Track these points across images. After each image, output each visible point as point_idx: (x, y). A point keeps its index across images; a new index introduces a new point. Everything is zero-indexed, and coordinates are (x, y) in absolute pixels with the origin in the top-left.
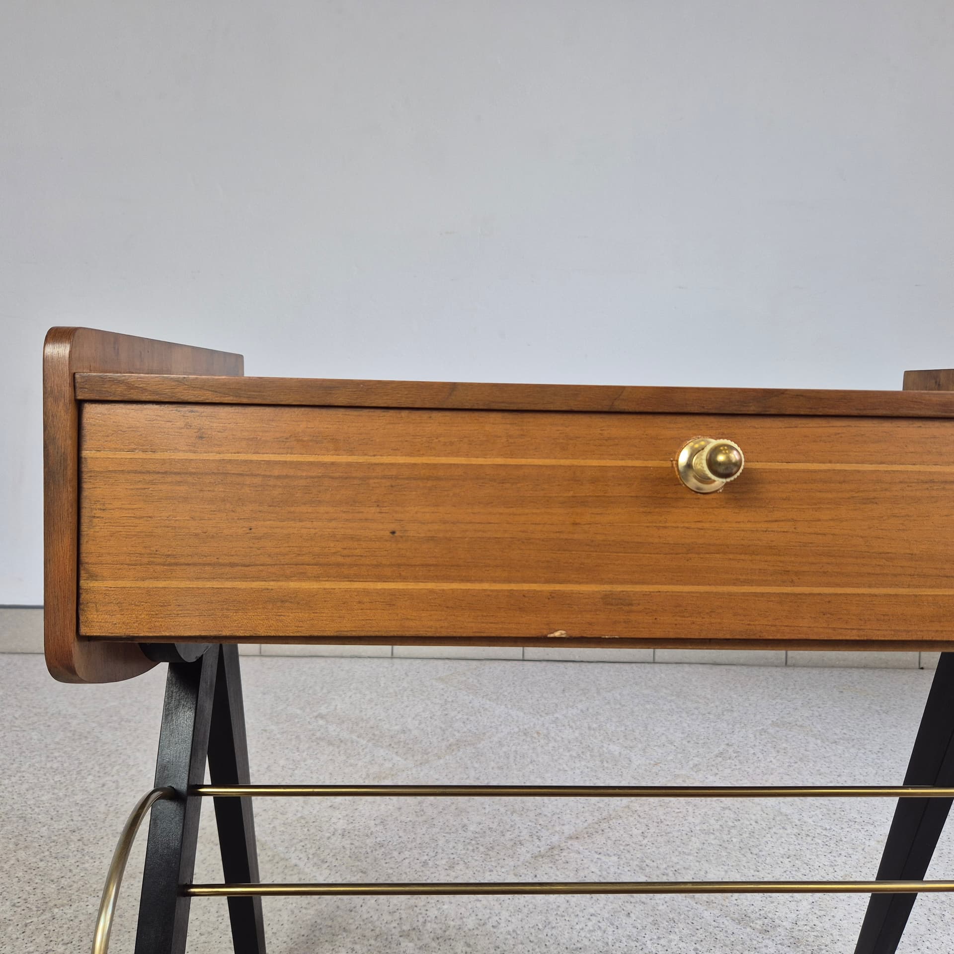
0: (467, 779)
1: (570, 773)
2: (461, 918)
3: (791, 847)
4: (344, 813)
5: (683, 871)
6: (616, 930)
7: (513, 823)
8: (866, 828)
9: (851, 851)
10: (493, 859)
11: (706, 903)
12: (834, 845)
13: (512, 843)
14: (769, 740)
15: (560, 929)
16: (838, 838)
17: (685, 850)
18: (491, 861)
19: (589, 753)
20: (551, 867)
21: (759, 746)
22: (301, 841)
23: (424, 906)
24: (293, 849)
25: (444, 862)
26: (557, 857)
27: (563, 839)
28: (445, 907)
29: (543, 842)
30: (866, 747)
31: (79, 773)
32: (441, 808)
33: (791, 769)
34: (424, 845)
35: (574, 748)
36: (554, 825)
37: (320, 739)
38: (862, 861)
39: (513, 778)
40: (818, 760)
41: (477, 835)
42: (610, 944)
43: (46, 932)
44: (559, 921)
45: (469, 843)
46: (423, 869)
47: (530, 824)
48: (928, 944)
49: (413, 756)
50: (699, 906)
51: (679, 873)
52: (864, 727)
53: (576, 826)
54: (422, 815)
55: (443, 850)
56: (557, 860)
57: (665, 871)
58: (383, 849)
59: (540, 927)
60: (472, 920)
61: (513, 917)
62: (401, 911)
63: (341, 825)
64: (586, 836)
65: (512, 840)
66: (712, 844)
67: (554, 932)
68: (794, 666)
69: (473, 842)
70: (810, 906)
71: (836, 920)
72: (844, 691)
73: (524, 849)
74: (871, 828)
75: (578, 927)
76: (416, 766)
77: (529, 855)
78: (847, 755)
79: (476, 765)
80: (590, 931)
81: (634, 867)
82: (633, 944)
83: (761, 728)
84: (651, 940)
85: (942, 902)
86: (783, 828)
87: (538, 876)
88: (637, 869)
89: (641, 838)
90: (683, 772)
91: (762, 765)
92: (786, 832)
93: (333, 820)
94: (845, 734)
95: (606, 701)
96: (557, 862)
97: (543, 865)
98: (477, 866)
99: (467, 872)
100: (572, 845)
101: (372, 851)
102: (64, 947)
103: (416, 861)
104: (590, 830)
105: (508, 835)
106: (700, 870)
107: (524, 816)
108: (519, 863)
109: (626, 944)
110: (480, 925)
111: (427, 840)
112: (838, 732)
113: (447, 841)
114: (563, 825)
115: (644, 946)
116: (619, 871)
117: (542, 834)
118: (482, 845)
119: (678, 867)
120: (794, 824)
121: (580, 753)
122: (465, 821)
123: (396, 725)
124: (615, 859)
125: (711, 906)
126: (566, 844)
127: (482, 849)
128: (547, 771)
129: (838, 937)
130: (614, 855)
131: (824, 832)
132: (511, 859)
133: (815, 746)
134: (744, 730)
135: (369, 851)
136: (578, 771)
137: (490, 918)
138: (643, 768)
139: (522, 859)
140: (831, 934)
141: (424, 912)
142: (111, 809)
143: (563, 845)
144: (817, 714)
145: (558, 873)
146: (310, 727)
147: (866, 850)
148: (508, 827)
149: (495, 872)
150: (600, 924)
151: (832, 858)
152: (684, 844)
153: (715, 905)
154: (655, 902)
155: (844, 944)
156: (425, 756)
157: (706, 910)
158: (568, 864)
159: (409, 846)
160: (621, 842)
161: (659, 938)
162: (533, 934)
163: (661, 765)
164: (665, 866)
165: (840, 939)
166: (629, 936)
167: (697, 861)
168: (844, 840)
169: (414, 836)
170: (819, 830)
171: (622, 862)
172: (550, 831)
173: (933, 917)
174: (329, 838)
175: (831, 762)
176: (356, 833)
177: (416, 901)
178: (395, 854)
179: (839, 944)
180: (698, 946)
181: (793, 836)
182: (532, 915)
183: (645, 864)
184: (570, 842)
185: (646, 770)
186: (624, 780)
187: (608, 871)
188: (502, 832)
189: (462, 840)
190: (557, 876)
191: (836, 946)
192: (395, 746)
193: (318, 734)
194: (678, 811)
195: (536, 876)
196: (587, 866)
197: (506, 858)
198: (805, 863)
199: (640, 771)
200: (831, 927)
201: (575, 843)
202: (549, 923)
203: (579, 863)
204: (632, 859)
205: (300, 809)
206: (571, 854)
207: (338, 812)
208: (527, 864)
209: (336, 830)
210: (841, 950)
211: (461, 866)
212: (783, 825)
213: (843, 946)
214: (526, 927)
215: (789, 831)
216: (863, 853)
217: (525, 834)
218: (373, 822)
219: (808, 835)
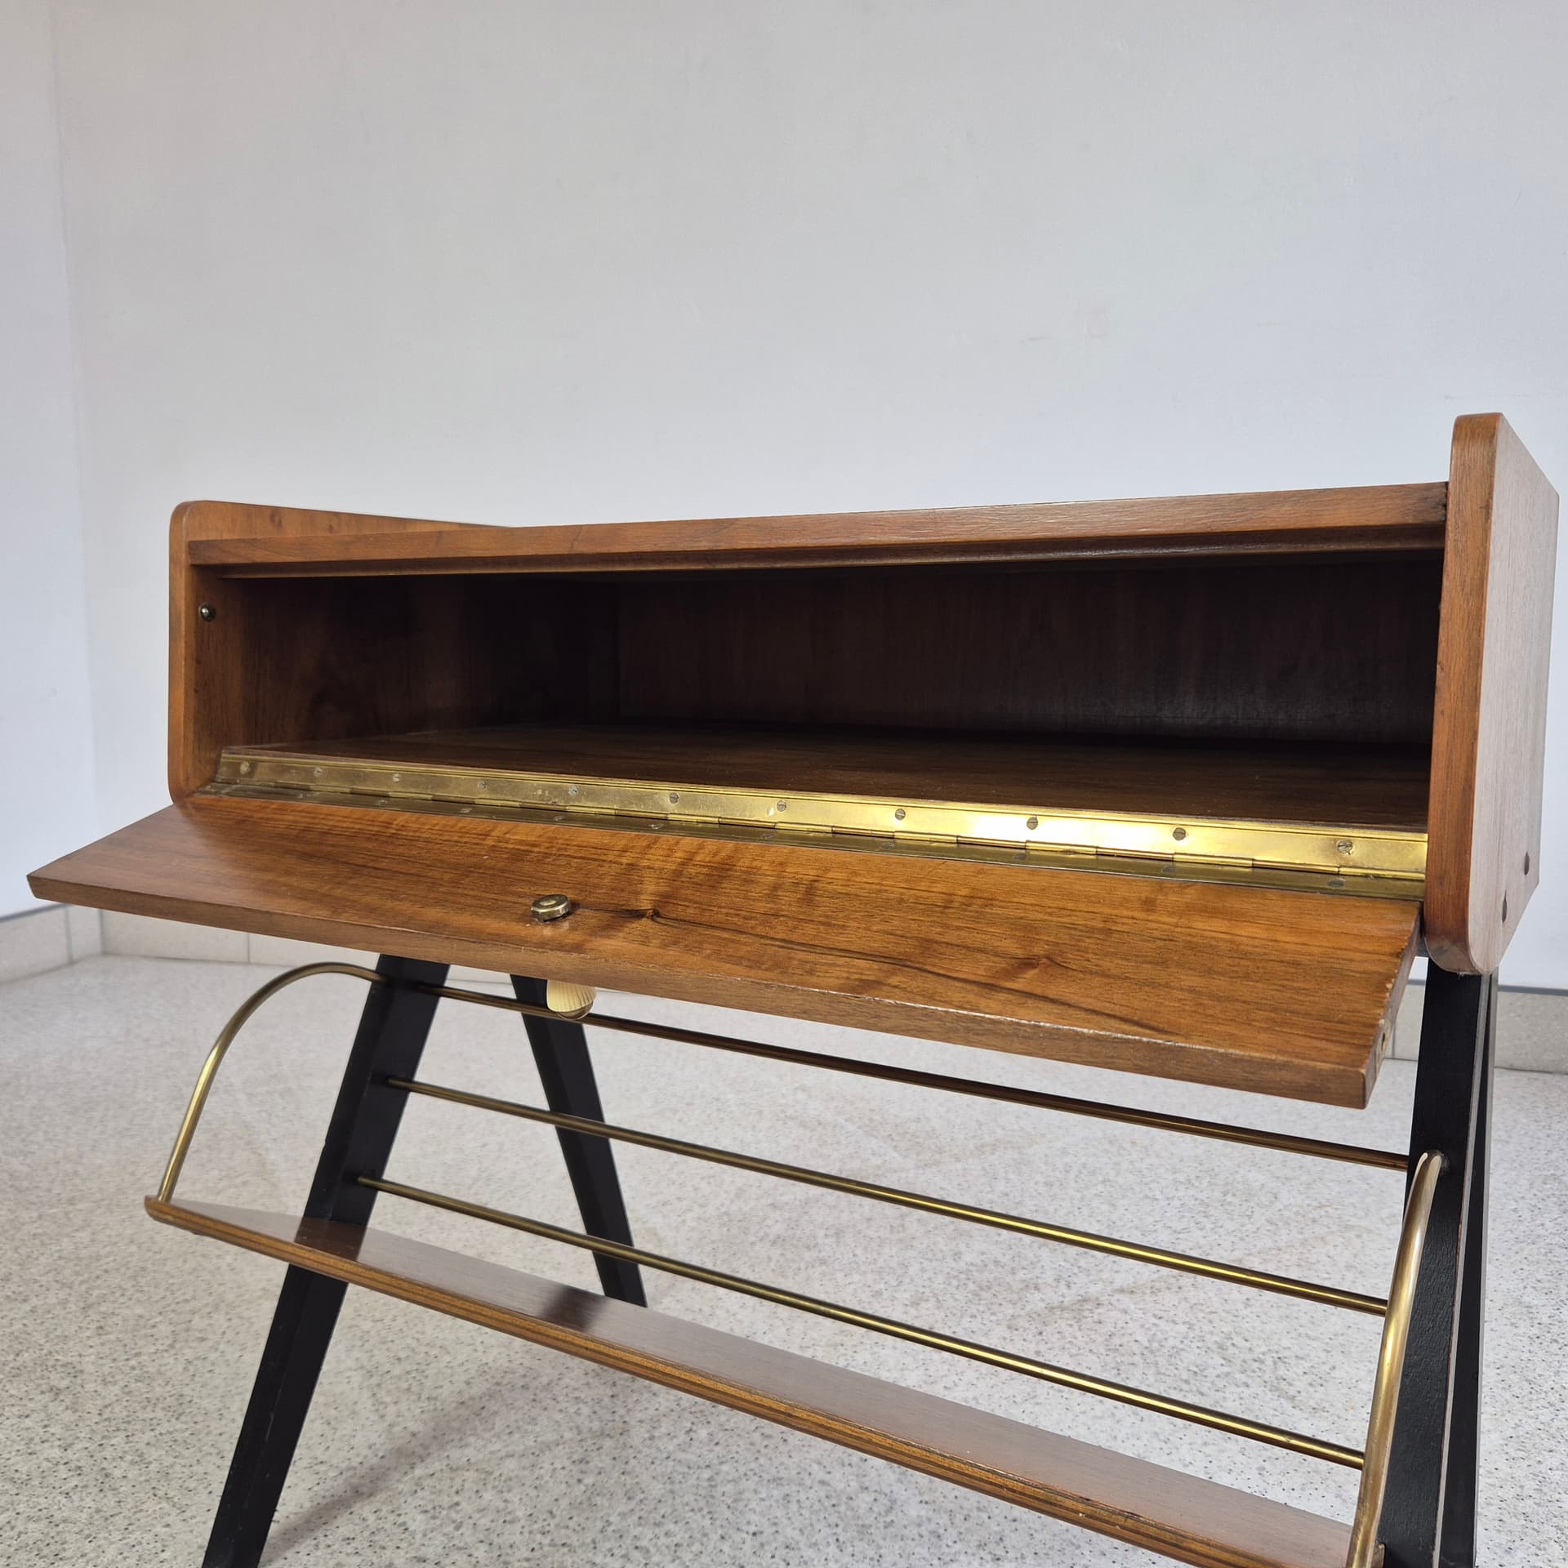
0: (988, 1192)
1: (1163, 1203)
2: (902, 1370)
3: (1512, 1354)
4: (787, 1215)
5: (1293, 1361)
6: (1138, 1422)
7: (1034, 1260)
10: (982, 1302)
11: (1311, 1410)
13: (1023, 1285)
14: (1557, 1193)
15: (1048, 1407)
17: (1310, 1333)
18: (979, 1304)
19: (1208, 1179)
20: (1071, 1325)
21: (1531, 1199)
22: (713, 1242)
23: (855, 1346)
24: (699, 1250)
25: (907, 1295)
26: (1086, 1313)
27: (1109, 1289)
28: (883, 1352)
29: (1073, 1291)
31: (459, 1128)
32: (932, 1225)
34: (887, 1270)
35: (1186, 1169)
36: (1101, 1271)
37: (791, 1118)
39: (1063, 1199)
41: (971, 1268)
42: (1119, 1439)
43: (358, 1305)
44: (1051, 1396)
45: (954, 1277)
46: (871, 1299)
47: (1063, 1264)
49: (918, 1154)
50: (1296, 1412)
51: (1284, 1363)
53: (1138, 1276)
54: (898, 1232)
55: (912, 1280)
56: (1085, 1317)
57: (1261, 1356)
58: (824, 1267)
59: (1018, 1399)
60: (918, 1375)
61: (982, 1381)
62: (818, 1348)
63: (778, 1229)
64: (1148, 1291)
65: (1024, 1281)
66: (1364, 1330)
67: (1037, 1409)
69: (962, 1276)
70: (1502, 1442)
71: (1543, 1468)
73: (1037, 1296)
75: (1078, 1409)
76: (918, 1167)
77: (1043, 1305)
79: (1011, 1176)
80: (1096, 1417)
81: (1209, 1345)
82: (1157, 1445)
83: (1549, 1173)
84: (1191, 1444)
86: (1512, 1324)
87: (1044, 1333)
88: (1214, 1347)
89: (1240, 1306)
90: (1364, 1223)
91: (1522, 1228)
92: (1516, 1330)
93: (769, 1222)
95: (1275, 1108)
96: (1084, 1320)
97: (1059, 1321)
98: (954, 1307)
99: (937, 1312)
100: (1118, 1300)
101: (806, 1268)
102: (372, 1324)
103: (866, 1289)
104: (1157, 1285)
105: (1021, 1275)
106: (1323, 1363)
107: (1059, 1252)
108: (1022, 1313)
109: (1146, 1442)
110: (925, 1382)
111: (893, 1264)
113: (923, 1270)
114: (1117, 1272)
115: (1174, 1451)
116: (1181, 1346)
117: (1076, 1280)
118: (974, 1282)
119: (1286, 1353)
120: (1536, 1322)
121: (1193, 1177)
122: (962, 1247)
123: (911, 1110)
124: (1184, 1328)
125: (1317, 1415)
126: (1110, 1298)
127: (971, 1286)
128: (1123, 1197)
129: (1531, 1492)
130: (1184, 1323)
132: (1011, 1306)
134: (1514, 1173)
135: (803, 1265)
136: (1176, 1203)
137: (946, 1375)
138: (1295, 1210)
139: (1028, 1308)
140: (1522, 1487)
141: (851, 1353)
142: (484, 1175)
143: (1104, 1299)
145: (1078, 1334)
146: (784, 1101)
148: (1024, 1263)
149: (979, 1319)
150: (1115, 1411)
152: (1313, 1323)
153: (1325, 1414)
154: (1223, 1395)
155: (1538, 1505)
156: (937, 1156)
157: (1307, 1419)
158: (1101, 1325)
159: (863, 1268)
160: (1203, 1308)
161: (1205, 1444)
162: (1003, 1408)
163: (1329, 1209)
164: (1264, 1349)
165: (1534, 1496)
166: (1156, 1434)
167: (1326, 1350)
169: (876, 1256)
171: (1191, 1334)
172: (1091, 1278)
174: (753, 1244)
176: (795, 1242)
177: (845, 1339)
178: (840, 1275)
179: (1530, 1502)
180: (1266, 1465)
181: (1526, 1340)
182: (1012, 1382)
183: (1230, 1342)
184: (1117, 1296)
185: (1297, 1213)
186: (1252, 1223)
187: (1164, 1343)
188: (1013, 1269)
189: (946, 1270)
190: (1075, 1338)
191: (1521, 1504)
192: (896, 1138)
193: (790, 1112)
194: (1327, 1276)
195: (1041, 1333)
196: (1129, 1331)
197: (1004, 1303)
198: (1527, 1380)
199: (1286, 1213)
200: (1526, 1477)
201: (1126, 1300)
202: (1035, 1397)
203: (1119, 1326)
204: (1212, 1333)
205: (727, 1202)
206: (1112, 1313)
207: (778, 1212)
208: (1034, 1316)
209: (767, 1235)
210: (1528, 1510)
211: (932, 1303)
212: (1513, 1320)
213: (1535, 1506)
214: (997, 1396)
215: (1521, 1331)
217: (1049, 1276)
218: (823, 1232)
219: (1556, 1341)
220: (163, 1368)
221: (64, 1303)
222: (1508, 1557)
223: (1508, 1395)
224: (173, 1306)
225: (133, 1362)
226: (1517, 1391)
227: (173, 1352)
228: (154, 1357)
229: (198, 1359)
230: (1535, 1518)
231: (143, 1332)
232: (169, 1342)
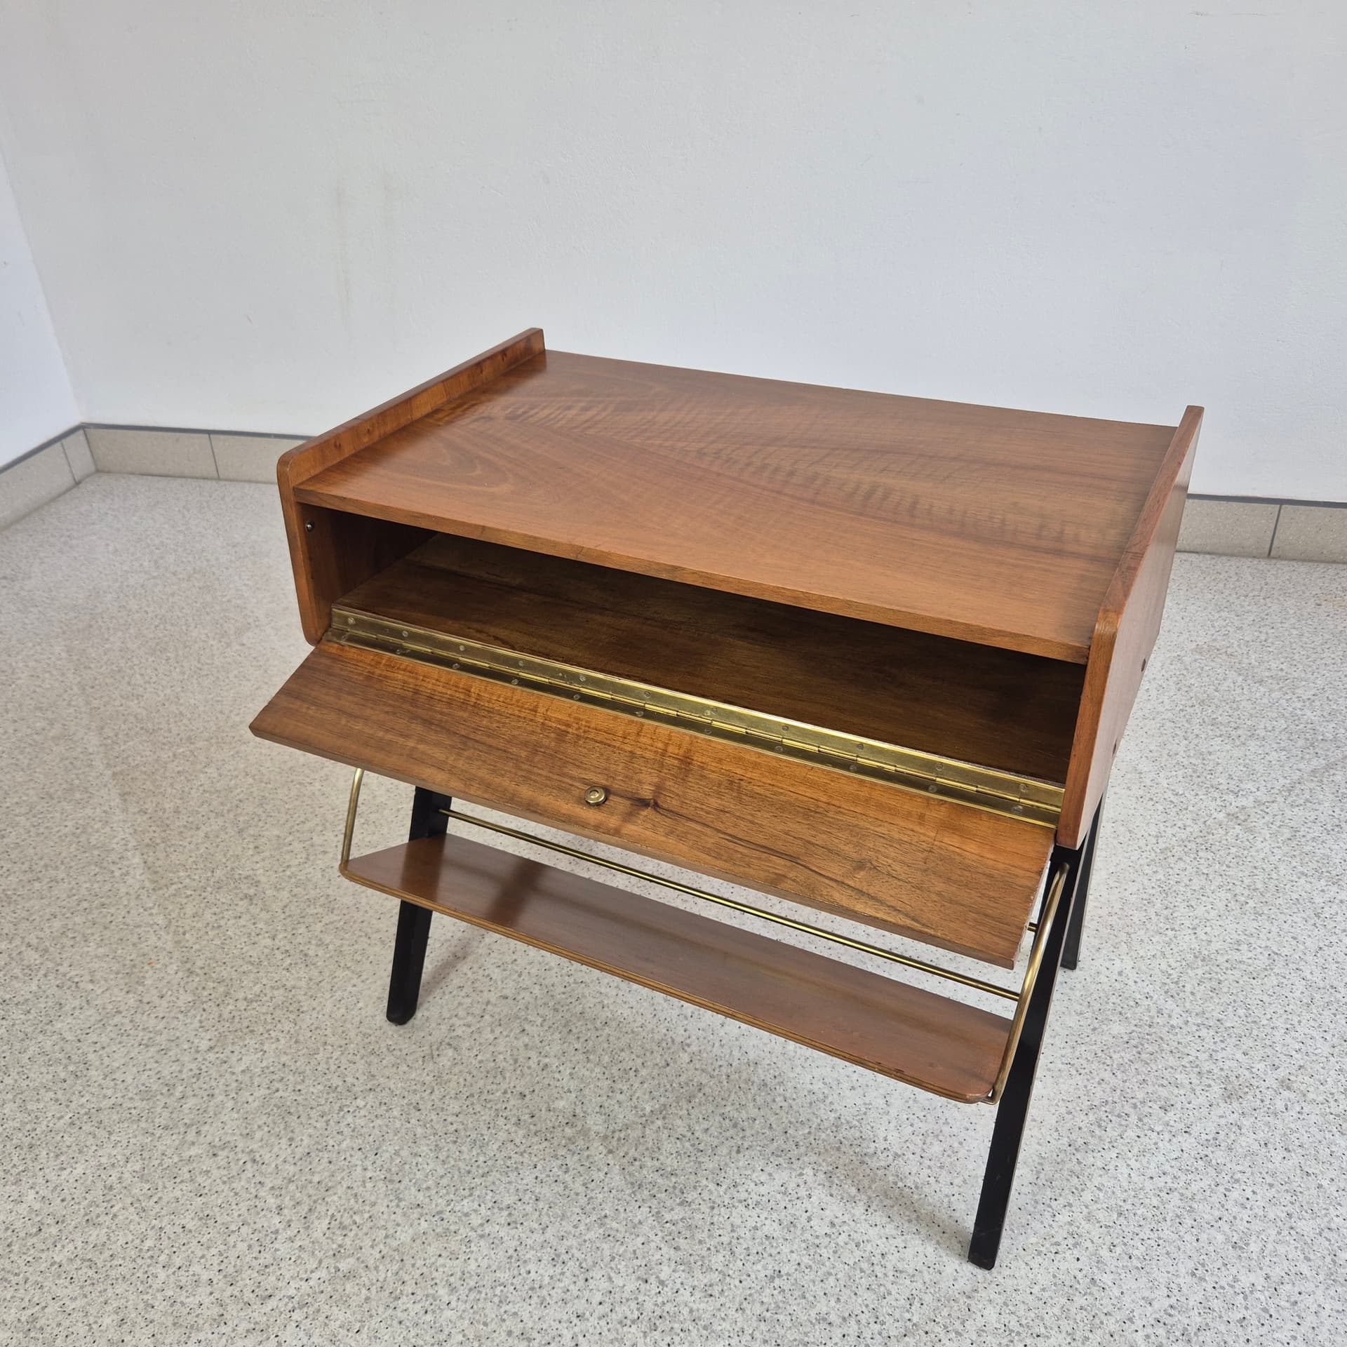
8: (1225, 797)
9: (1189, 822)
12: (1175, 814)
14: (1177, 672)
16: (1185, 806)
30: (1297, 691)
33: (1182, 714)
38: (1195, 835)
40: (1224, 704)
48: (1208, 929)
52: (1314, 661)
68: (1279, 558)
71: (1127, 893)
72: (1324, 603)
74: (1231, 797)
78: (1265, 700)
83: (1176, 654)
85: (1255, 890)
91: (1149, 706)
94: (1282, 670)
112: (1274, 666)
120: (1143, 785)
129: (1117, 911)
131: (1173, 798)
133: (1232, 685)
140: (1113, 907)
144: (1263, 637)
147: (1208, 823)
151: (1163, 828)
168: (1190, 808)
170: (1169, 794)
173: (1233, 903)
175: (1238, 709)
179: (1115, 917)
181: (1134, 799)
191: (1110, 918)
210: (1114, 923)
216: (1202, 826)
219: (1152, 799)
220: (309, 876)
221: (224, 828)
222: (1097, 954)
223: (1115, 842)
224: (296, 827)
225: (288, 873)
226: (1121, 839)
227: (310, 863)
228: (300, 868)
229: (327, 867)
230: (1115, 927)
231: (285, 848)
232: (304, 855)
